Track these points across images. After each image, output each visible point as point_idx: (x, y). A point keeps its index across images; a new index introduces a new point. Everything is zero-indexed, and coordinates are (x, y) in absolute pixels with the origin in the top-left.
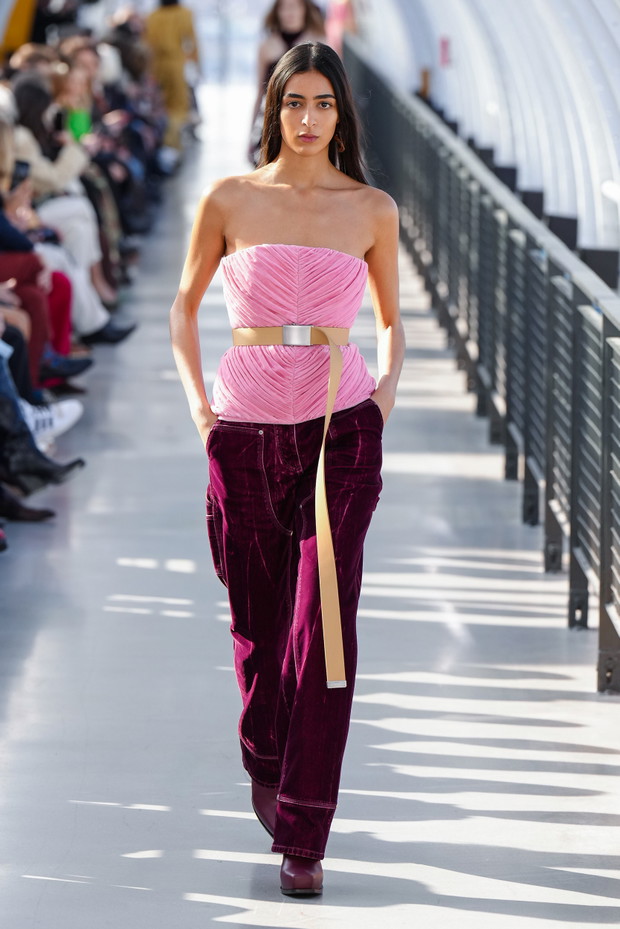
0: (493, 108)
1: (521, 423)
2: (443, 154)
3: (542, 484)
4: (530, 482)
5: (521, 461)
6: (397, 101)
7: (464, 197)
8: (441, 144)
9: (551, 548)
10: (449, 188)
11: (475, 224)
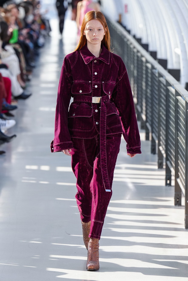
0: (141, 26)
1: (150, 123)
2: (125, 40)
3: (157, 142)
4: (153, 141)
5: (150, 135)
6: (111, 24)
7: (132, 53)
8: (125, 37)
9: (160, 161)
10: (128, 51)
11: (136, 62)
